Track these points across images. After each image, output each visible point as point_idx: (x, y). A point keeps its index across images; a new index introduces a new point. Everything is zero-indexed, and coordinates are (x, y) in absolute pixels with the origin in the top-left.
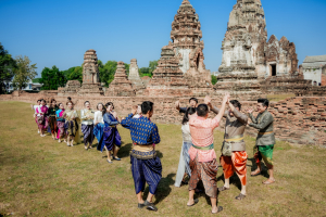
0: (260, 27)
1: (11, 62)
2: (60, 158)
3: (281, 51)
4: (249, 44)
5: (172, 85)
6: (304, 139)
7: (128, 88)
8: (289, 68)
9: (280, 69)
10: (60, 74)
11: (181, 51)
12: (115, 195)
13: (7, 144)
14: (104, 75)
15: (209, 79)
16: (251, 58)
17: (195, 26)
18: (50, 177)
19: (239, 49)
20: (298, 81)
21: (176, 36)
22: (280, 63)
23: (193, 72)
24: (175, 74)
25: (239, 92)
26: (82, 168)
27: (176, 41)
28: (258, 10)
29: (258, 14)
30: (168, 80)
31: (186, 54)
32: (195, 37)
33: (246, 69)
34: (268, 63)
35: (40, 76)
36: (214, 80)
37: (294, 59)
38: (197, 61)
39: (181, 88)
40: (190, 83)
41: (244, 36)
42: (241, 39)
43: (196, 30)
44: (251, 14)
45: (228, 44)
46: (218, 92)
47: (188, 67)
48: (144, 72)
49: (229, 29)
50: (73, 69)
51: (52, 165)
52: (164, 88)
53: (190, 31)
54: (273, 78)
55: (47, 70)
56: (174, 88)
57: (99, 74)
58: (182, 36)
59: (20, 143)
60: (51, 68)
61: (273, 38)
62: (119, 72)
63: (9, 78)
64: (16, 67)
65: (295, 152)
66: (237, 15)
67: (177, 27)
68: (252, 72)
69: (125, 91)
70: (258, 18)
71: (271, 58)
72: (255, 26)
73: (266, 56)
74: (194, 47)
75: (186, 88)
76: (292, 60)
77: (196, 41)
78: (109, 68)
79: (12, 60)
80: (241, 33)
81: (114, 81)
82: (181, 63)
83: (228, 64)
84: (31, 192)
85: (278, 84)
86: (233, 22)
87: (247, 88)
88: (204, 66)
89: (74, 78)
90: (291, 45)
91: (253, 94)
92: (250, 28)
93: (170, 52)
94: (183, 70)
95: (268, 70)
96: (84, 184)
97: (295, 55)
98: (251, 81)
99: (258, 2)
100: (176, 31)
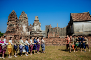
0: (27, 22)
19: (38, 26)
21: (10, 21)
29: (27, 18)
30: (13, 34)
34: (30, 31)
41: (39, 23)
53: (15, 20)
61: (31, 25)
66: (37, 17)
70: (27, 19)
72: (26, 21)
74: (16, 25)
93: (13, 25)
99: (27, 15)
100: (10, 19)
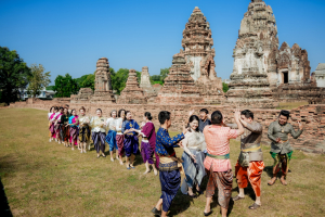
0: (271, 34)
1: (26, 70)
2: (73, 165)
3: (293, 58)
4: (260, 51)
5: (183, 93)
6: (319, 148)
7: (140, 95)
8: (301, 75)
9: (292, 76)
10: (73, 82)
11: (193, 59)
12: (127, 203)
13: (21, 151)
14: (116, 83)
15: (220, 86)
16: (263, 66)
17: (206, 34)
18: (63, 184)
19: (250, 56)
20: (310, 88)
21: (187, 45)
22: (292, 70)
23: (204, 80)
24: (186, 82)
25: (250, 100)
26: (95, 176)
27: (187, 49)
28: (270, 18)
29: (269, 22)
30: (179, 88)
31: (197, 62)
32: (206, 44)
33: (258, 76)
34: (280, 71)
35: (53, 84)
36: (226, 88)
37: (306, 66)
38: (209, 69)
39: (192, 95)
40: (201, 91)
41: (255, 43)
42: (252, 46)
43: (207, 38)
44: (262, 22)
45: (239, 51)
46: (230, 99)
47: (199, 75)
48: (155, 79)
49: (240, 37)
50: (86, 77)
51: (66, 172)
52: (176, 95)
53: (201, 39)
54: (285, 86)
55: (60, 77)
56: (185, 96)
57: (111, 82)
58: (193, 44)
59: (34, 149)
60: (64, 76)
61: (284, 45)
62: (131, 80)
63: (24, 86)
64: (31, 75)
65: (310, 161)
66: (248, 22)
67: (188, 35)
68: (264, 80)
69: (137, 98)
70: (270, 25)
71: (283, 65)
72: (266, 34)
73: (278, 63)
74: (205, 55)
75: (198, 96)
76: (305, 67)
77: (208, 49)
78: (121, 76)
79: (27, 68)
80: (253, 40)
81: (125, 89)
82: (192, 70)
83: (240, 72)
84: (45, 199)
85: (290, 92)
86: (244, 29)
87: (259, 96)
88: (215, 74)
89: (87, 86)
90: (303, 52)
91: (265, 102)
92: (261, 35)
93: (182, 60)
94: (194, 77)
95: (280, 77)
96: (96, 191)
97: (307, 62)
98: (263, 88)
99: (269, 9)
100: (188, 39)
